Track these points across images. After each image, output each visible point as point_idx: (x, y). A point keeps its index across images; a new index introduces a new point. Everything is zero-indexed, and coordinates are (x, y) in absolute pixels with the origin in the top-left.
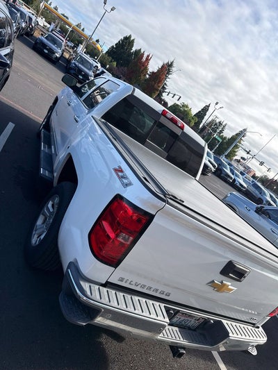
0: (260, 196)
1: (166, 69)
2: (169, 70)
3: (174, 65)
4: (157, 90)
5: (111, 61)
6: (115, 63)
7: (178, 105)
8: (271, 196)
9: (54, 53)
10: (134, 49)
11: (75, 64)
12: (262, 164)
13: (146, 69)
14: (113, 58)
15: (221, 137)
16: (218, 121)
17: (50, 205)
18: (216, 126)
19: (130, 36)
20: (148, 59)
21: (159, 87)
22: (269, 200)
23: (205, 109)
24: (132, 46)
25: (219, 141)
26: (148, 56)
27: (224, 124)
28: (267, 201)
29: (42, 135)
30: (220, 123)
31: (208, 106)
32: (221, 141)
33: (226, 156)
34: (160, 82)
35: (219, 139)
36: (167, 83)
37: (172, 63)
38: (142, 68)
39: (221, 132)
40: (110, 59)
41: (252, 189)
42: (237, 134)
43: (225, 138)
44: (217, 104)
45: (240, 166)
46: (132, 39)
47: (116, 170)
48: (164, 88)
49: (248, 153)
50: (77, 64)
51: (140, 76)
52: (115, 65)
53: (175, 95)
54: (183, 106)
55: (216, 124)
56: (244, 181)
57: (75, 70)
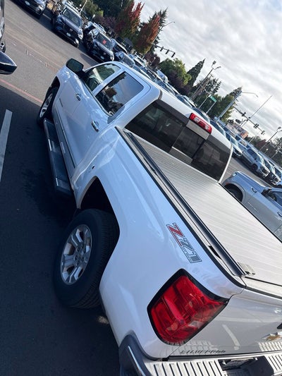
0: (254, 162)
1: (159, 19)
2: (161, 20)
3: (167, 14)
4: (150, 45)
5: (98, 10)
6: (102, 12)
7: (170, 61)
8: (265, 162)
9: (37, 5)
11: (62, 19)
12: (256, 126)
13: (137, 19)
14: (100, 6)
15: (216, 97)
16: (212, 79)
17: (77, 235)
18: (210, 84)
20: (139, 9)
21: (151, 41)
22: (264, 165)
23: (200, 66)
25: (213, 102)
26: (139, 5)
27: (218, 82)
28: (262, 167)
29: (46, 127)
30: (214, 80)
31: (203, 62)
32: (215, 101)
33: (221, 119)
34: (152, 35)
35: (213, 99)
37: (164, 13)
38: (133, 19)
39: (215, 91)
40: (96, 7)
41: (247, 155)
42: (231, 94)
43: (220, 97)
44: (214, 63)
45: (235, 129)
47: (171, 229)
48: (156, 42)
49: (243, 115)
50: (64, 18)
51: (131, 29)
52: (102, 15)
53: (168, 51)
54: (176, 62)
55: (210, 82)
56: (240, 146)
57: (62, 26)
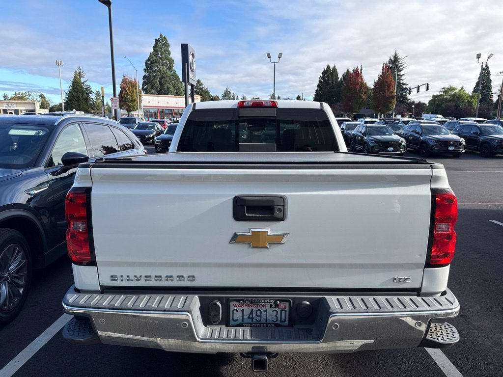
1: (392, 68)
2: (396, 66)
3: (400, 56)
4: (393, 97)
10: (340, 76)
13: (363, 85)
19: (328, 67)
20: (358, 74)
21: (392, 92)
23: (485, 75)
24: (337, 74)
26: (357, 70)
31: (487, 68)
34: (390, 86)
36: (404, 82)
37: (396, 57)
38: (358, 87)
46: (332, 68)
51: (361, 97)
53: (418, 87)
54: (445, 92)
